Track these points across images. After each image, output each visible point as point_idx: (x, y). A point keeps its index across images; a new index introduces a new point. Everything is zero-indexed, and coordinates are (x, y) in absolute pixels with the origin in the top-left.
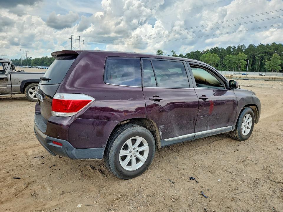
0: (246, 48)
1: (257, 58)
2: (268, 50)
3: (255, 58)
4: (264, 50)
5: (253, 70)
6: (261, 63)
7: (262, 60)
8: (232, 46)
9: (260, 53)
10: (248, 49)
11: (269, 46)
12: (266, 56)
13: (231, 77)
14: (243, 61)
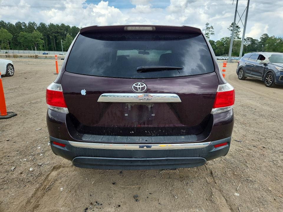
0: (38, 26)
1: (51, 37)
2: (59, 31)
3: (50, 37)
4: (56, 30)
5: (50, 49)
6: (56, 43)
7: (56, 40)
8: (22, 22)
9: (53, 33)
10: (39, 27)
11: (59, 26)
12: (58, 36)
13: (36, 57)
14: (40, 39)
